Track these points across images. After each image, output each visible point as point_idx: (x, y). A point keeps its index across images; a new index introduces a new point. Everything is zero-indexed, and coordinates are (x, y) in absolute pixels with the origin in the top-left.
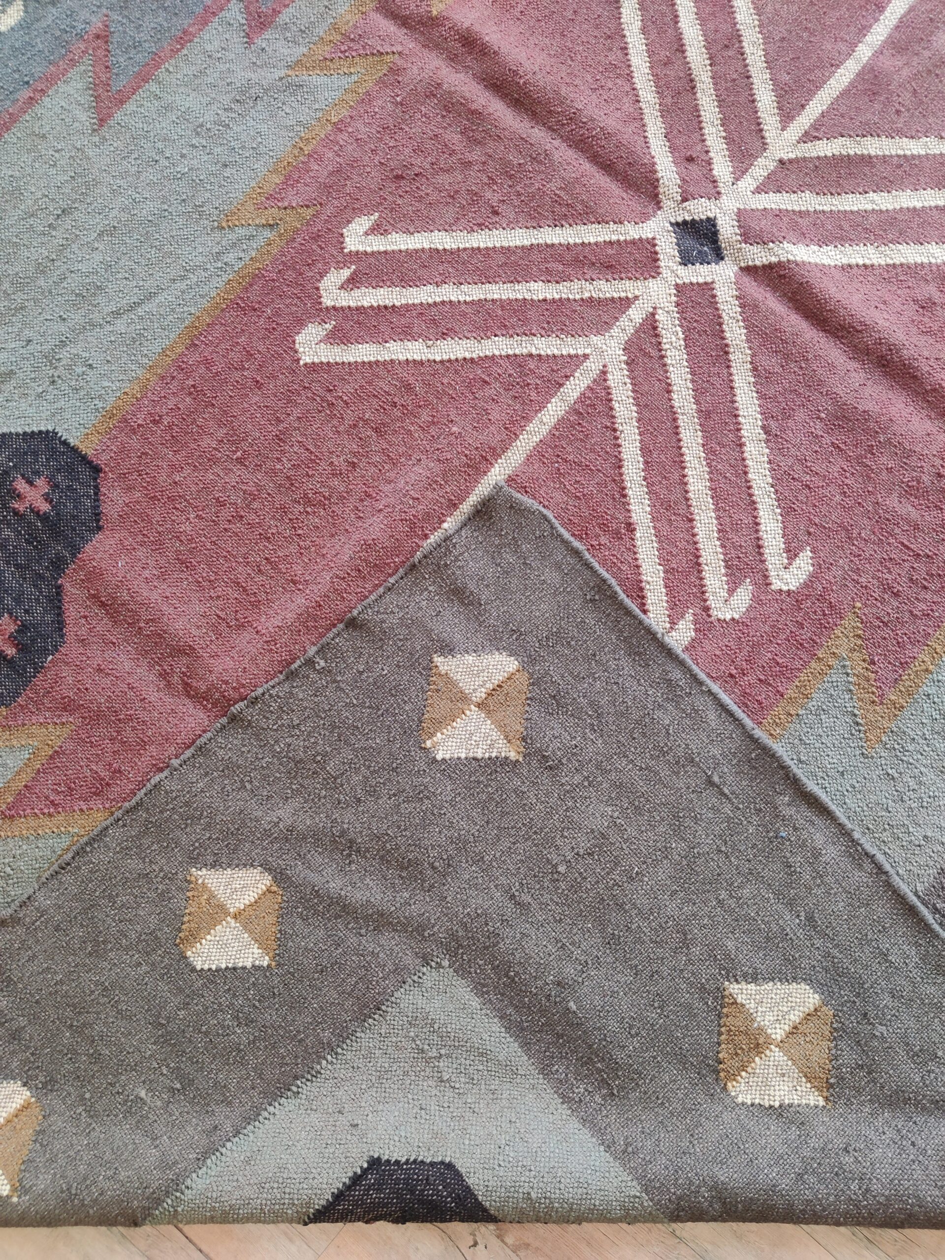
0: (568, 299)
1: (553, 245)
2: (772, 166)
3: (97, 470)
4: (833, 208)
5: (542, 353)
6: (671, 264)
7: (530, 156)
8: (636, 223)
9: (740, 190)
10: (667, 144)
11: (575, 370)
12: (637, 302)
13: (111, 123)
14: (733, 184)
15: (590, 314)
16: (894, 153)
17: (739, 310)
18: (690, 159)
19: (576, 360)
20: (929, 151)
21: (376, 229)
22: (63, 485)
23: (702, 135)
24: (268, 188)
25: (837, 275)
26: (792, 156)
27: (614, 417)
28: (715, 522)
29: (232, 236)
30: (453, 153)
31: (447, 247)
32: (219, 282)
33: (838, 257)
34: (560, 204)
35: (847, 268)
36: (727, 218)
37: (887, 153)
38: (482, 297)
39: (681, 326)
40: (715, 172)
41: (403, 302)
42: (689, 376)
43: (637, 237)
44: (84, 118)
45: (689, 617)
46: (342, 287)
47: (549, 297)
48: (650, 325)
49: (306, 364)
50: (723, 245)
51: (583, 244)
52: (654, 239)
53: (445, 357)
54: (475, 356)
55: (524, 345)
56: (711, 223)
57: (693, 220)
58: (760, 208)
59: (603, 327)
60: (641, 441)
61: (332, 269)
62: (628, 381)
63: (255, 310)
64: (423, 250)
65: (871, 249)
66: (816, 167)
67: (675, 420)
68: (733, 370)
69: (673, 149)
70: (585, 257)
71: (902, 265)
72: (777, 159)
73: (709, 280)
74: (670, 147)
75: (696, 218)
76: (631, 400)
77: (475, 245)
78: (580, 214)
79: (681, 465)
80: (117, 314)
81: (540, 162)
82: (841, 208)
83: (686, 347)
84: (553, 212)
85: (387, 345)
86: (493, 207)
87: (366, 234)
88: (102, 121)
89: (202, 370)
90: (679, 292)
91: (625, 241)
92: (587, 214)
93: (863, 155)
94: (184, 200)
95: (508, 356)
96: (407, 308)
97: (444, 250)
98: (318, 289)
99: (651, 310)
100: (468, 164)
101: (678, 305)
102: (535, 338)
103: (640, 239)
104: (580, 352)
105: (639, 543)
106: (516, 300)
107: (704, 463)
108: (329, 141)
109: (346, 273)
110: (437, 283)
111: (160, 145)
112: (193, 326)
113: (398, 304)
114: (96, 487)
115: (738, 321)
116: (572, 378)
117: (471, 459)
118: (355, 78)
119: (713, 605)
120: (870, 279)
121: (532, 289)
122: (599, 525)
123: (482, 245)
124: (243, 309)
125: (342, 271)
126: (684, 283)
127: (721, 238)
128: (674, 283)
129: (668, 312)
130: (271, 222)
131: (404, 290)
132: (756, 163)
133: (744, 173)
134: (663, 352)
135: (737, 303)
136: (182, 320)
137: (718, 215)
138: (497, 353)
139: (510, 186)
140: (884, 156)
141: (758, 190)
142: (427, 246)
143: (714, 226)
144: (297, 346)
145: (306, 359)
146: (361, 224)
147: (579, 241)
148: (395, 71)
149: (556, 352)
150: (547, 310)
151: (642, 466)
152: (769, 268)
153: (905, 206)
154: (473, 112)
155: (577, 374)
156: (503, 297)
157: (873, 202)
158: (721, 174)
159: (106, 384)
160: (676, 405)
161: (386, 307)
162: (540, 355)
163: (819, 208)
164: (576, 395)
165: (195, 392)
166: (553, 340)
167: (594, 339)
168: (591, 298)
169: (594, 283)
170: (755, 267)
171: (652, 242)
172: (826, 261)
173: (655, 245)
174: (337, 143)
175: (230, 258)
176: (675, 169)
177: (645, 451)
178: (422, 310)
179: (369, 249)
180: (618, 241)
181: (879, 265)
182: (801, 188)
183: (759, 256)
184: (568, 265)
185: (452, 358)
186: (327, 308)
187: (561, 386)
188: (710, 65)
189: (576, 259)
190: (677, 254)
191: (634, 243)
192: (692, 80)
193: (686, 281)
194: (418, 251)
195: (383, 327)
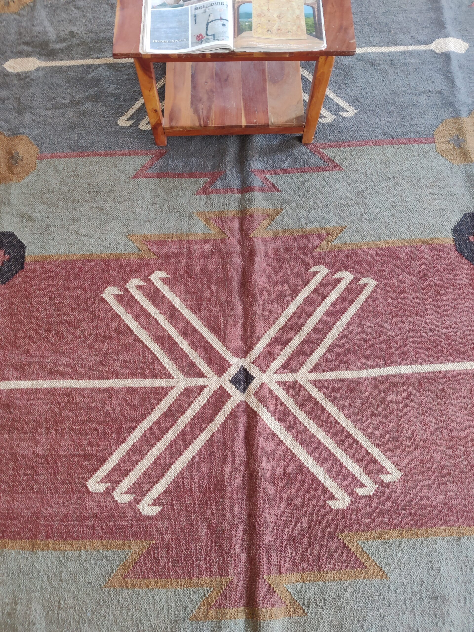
1: (203, 336)
2: (292, 380)
3: (22, 268)
4: (294, 413)
5: (163, 363)
6: (227, 378)
7: (228, 304)
8: (232, 355)
9: (273, 377)
10: (269, 341)
11: (165, 378)
12: (205, 378)
13: (136, 180)
14: (273, 373)
15: (189, 367)
16: (334, 416)
17: (229, 413)
18: (269, 352)
19: (169, 376)
20: (346, 427)
21: (164, 280)
22: (11, 263)
23: (283, 349)
24: (152, 239)
25: (270, 435)
26: (302, 383)
27: (159, 404)
28: (147, 467)
29: (127, 242)
30: (209, 281)
31: (175, 305)
32: (109, 251)
33: (278, 429)
34: (218, 326)
35: (276, 436)
36: (258, 382)
37: (332, 414)
38: (167, 329)
39: (208, 399)
40: (272, 364)
41: (146, 308)
42: (192, 417)
43: (227, 359)
44: (132, 172)
45: (107, 485)
46: (136, 286)
47: (184, 349)
48: (200, 389)
49: (102, 297)
50: (248, 389)
51: (211, 345)
52: (231, 365)
53: (138, 335)
54: (145, 343)
55: (162, 355)
56: (252, 378)
57: (248, 372)
58: (271, 389)
59: (188, 375)
60: (157, 420)
61: (140, 278)
62: (175, 398)
63: (108, 268)
64: (168, 299)
65: (290, 438)
66: (305, 395)
67: (173, 425)
68: (206, 429)
69: (269, 344)
70: (207, 349)
71: (294, 454)
72: (296, 379)
73: (231, 394)
74: (269, 343)
75: (250, 372)
76: (169, 405)
77: (183, 313)
78: (220, 335)
79: (159, 439)
80: (76, 232)
81: (228, 309)
82: (297, 416)
83: (202, 407)
85: (128, 314)
86: (201, 307)
87: (160, 278)
88: (134, 177)
89: (77, 270)
90: (220, 388)
91: (223, 357)
92: (222, 337)
93: (323, 406)
94: (128, 220)
95: (154, 353)
96: (145, 310)
98: (130, 280)
99: (206, 385)
100: (209, 288)
101: (215, 392)
102: (166, 357)
103: (227, 361)
104: (173, 375)
105: (121, 448)
106: (175, 341)
107: (165, 447)
108: (182, 243)
109: (142, 283)
110: (161, 312)
111: (140, 198)
112: (88, 256)
113: (144, 306)
114: (17, 273)
115: (225, 416)
116: (162, 380)
117: (109, 371)
118: (210, 232)
119: (117, 490)
120: (279, 447)
121: (183, 342)
122: (117, 429)
123: (185, 315)
124: (106, 265)
127: (250, 386)
128: (221, 384)
129: (210, 391)
130: (141, 249)
131: (150, 305)
132: (288, 374)
133: (281, 373)
134: (194, 401)
135: (231, 410)
136: (88, 251)
137: (257, 378)
138: (152, 349)
139: (213, 307)
140: (330, 414)
141: (278, 383)
142: (170, 299)
143: (252, 380)
144: (106, 289)
145: (104, 296)
146: (163, 274)
147: (211, 342)
148: (222, 241)
149: (167, 367)
150: (179, 353)
151: (149, 427)
152: (252, 410)
153: (317, 436)
154: (228, 276)
155: (164, 380)
156: (172, 336)
157: (309, 424)
158: (273, 366)
159: (51, 248)
160: (179, 421)
161: (140, 304)
162: (161, 363)
163: (290, 408)
164: (157, 385)
165: (68, 274)
166: (171, 363)
167: (182, 376)
168: (195, 363)
169: (201, 359)
170: (249, 405)
171: (229, 365)
172: (272, 427)
173: (229, 367)
174: (184, 245)
175: (119, 247)
176: (261, 351)
177: (155, 424)
178: (148, 315)
179: (155, 283)
180: (221, 354)
181: (287, 446)
182: (291, 396)
183: (253, 403)
184: (200, 346)
185: (140, 337)
186: (126, 288)
187: (157, 378)
188: (312, 330)
189: (204, 347)
190: (232, 377)
191: (225, 360)
192: (301, 329)
193: (225, 387)
194: (166, 298)
195: (133, 309)
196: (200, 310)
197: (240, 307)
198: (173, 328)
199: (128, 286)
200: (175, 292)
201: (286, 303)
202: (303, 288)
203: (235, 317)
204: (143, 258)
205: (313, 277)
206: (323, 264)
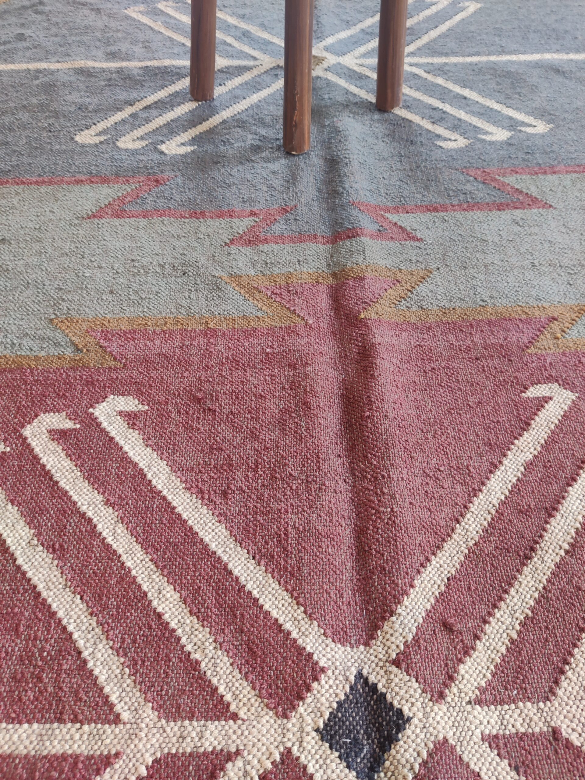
0: (179, 639)
1: (231, 573)
2: (539, 727)
5: (90, 665)
6: (309, 719)
8: (324, 634)
9: (471, 717)
10: (443, 588)
12: (231, 722)
13: (96, 220)
14: (470, 702)
18: (447, 627)
23: (490, 614)
29: (49, 333)
31: (154, 482)
34: (279, 541)
36: (422, 736)
38: (120, 551)
40: (462, 668)
41: (67, 488)
44: (89, 208)
46: (50, 431)
47: (166, 617)
50: (387, 763)
51: (256, 600)
52: (323, 670)
54: (44, 594)
55: (90, 636)
57: (384, 695)
61: (64, 413)
70: (242, 615)
72: (552, 724)
74: (441, 594)
75: (389, 696)
77: (174, 504)
78: (287, 569)
81: (309, 490)
84: (267, 543)
87: (120, 413)
88: (93, 216)
90: (283, 762)
91: (295, 641)
92: (292, 575)
94: (61, 289)
97: (150, 481)
98: (36, 416)
102: (105, 642)
103: (310, 655)
104: (118, 708)
106: (140, 586)
109: (68, 425)
110: (108, 500)
111: (99, 251)
116: (78, 725)
118: (260, 314)
121: (164, 592)
123: (179, 510)
125: (68, 420)
126: (298, 759)
127: (393, 752)
128: (289, 745)
131: (82, 480)
132: (521, 704)
137: (415, 721)
143: (400, 728)
147: (255, 593)
149: (102, 679)
155: (86, 727)
156: (134, 572)
158: (467, 676)
168: (198, 663)
169: (219, 653)
173: (316, 679)
175: (27, 343)
176: (421, 621)
179: (105, 425)
180: (289, 633)
184: (219, 605)
185: (29, 575)
186: (21, 435)
187: (60, 720)
188: (567, 552)
189: (233, 608)
190: (327, 715)
191: (300, 654)
192: (533, 549)
193: (303, 759)
194: (131, 462)
195: (28, 491)
196: (225, 494)
197: (342, 486)
198: (138, 547)
199: (27, 432)
200: (158, 448)
201: (477, 477)
202: (516, 438)
203: (329, 514)
204: (84, 367)
205: (538, 410)
206: (557, 381)
